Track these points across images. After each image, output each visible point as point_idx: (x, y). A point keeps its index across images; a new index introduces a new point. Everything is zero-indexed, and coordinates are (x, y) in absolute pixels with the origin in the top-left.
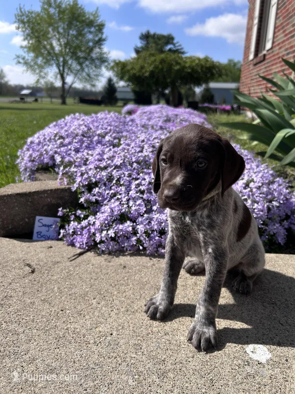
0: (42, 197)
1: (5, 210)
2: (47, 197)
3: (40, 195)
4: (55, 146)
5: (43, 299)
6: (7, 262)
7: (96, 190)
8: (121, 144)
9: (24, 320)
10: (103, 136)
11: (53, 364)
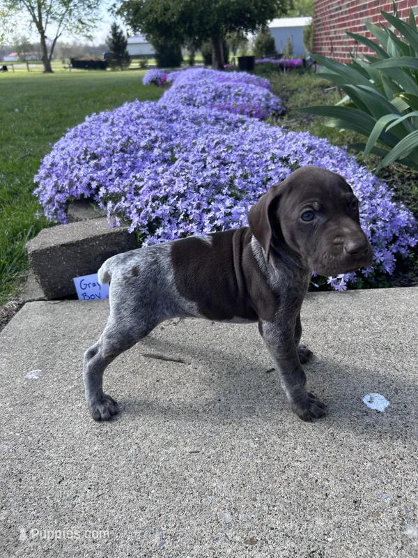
0: (93, 245)
1: (49, 266)
2: (99, 245)
3: (91, 244)
4: (90, 170)
5: (131, 370)
6: (71, 332)
9: (120, 397)
10: (149, 148)
11: (168, 437)
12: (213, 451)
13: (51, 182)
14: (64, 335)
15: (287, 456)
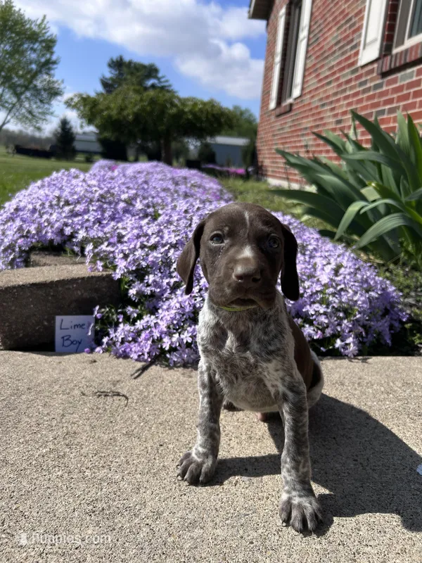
0: (70, 289)
1: (13, 308)
2: (77, 289)
3: (67, 287)
4: (64, 215)
5: (125, 432)
7: (151, 278)
8: (160, 215)
9: (114, 464)
10: (130, 202)
11: (190, 516)
12: (255, 534)
13: (14, 226)
14: (28, 389)
15: (352, 540)
